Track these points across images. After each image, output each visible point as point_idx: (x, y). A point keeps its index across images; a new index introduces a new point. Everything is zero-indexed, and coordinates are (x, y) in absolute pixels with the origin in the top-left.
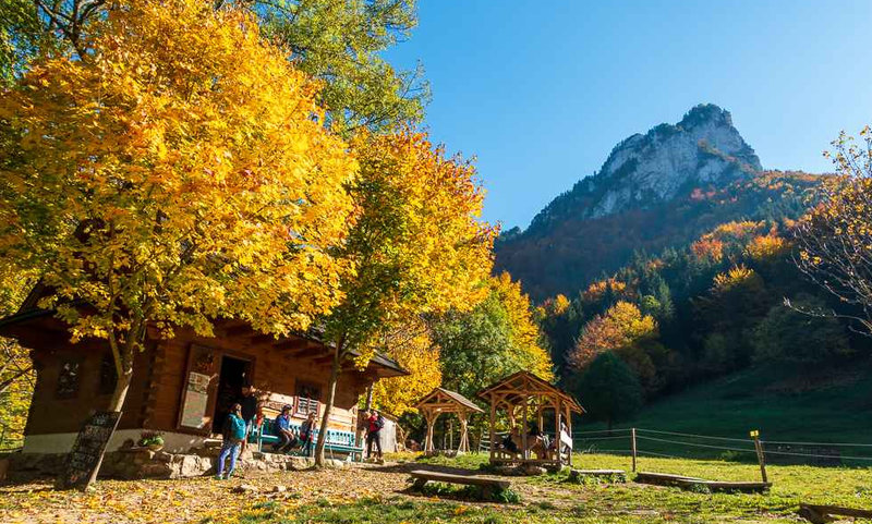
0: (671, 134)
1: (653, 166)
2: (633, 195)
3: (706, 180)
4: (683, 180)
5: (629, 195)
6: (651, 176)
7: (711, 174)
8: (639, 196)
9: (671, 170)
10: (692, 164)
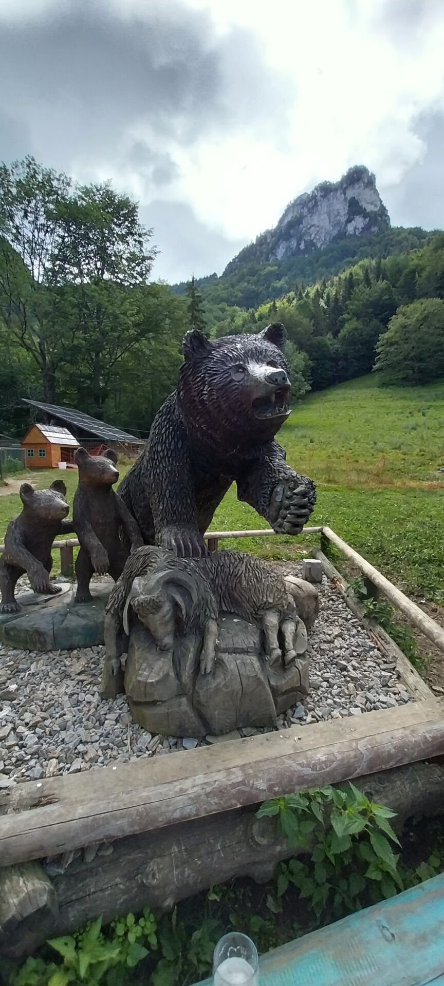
0: (331, 191)
1: (315, 220)
2: (299, 244)
3: (351, 233)
4: (335, 232)
5: (295, 244)
6: (312, 228)
7: (355, 228)
8: (302, 246)
9: (328, 224)
10: (343, 219)
